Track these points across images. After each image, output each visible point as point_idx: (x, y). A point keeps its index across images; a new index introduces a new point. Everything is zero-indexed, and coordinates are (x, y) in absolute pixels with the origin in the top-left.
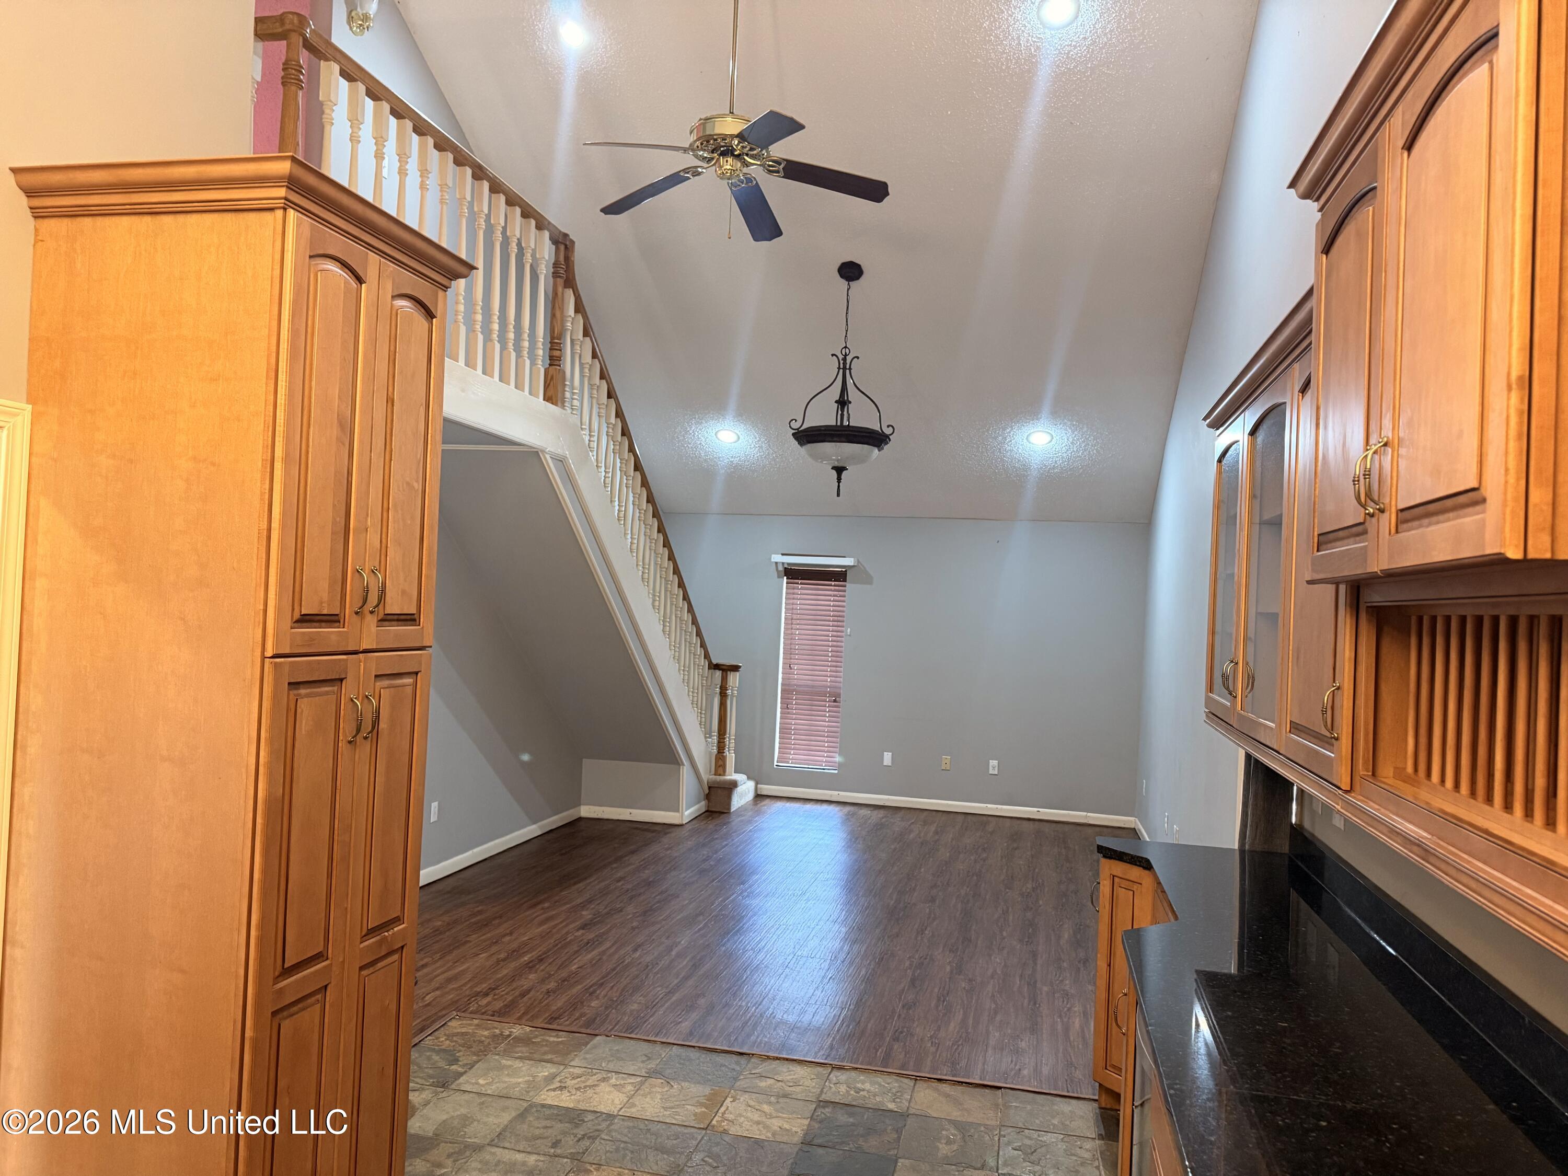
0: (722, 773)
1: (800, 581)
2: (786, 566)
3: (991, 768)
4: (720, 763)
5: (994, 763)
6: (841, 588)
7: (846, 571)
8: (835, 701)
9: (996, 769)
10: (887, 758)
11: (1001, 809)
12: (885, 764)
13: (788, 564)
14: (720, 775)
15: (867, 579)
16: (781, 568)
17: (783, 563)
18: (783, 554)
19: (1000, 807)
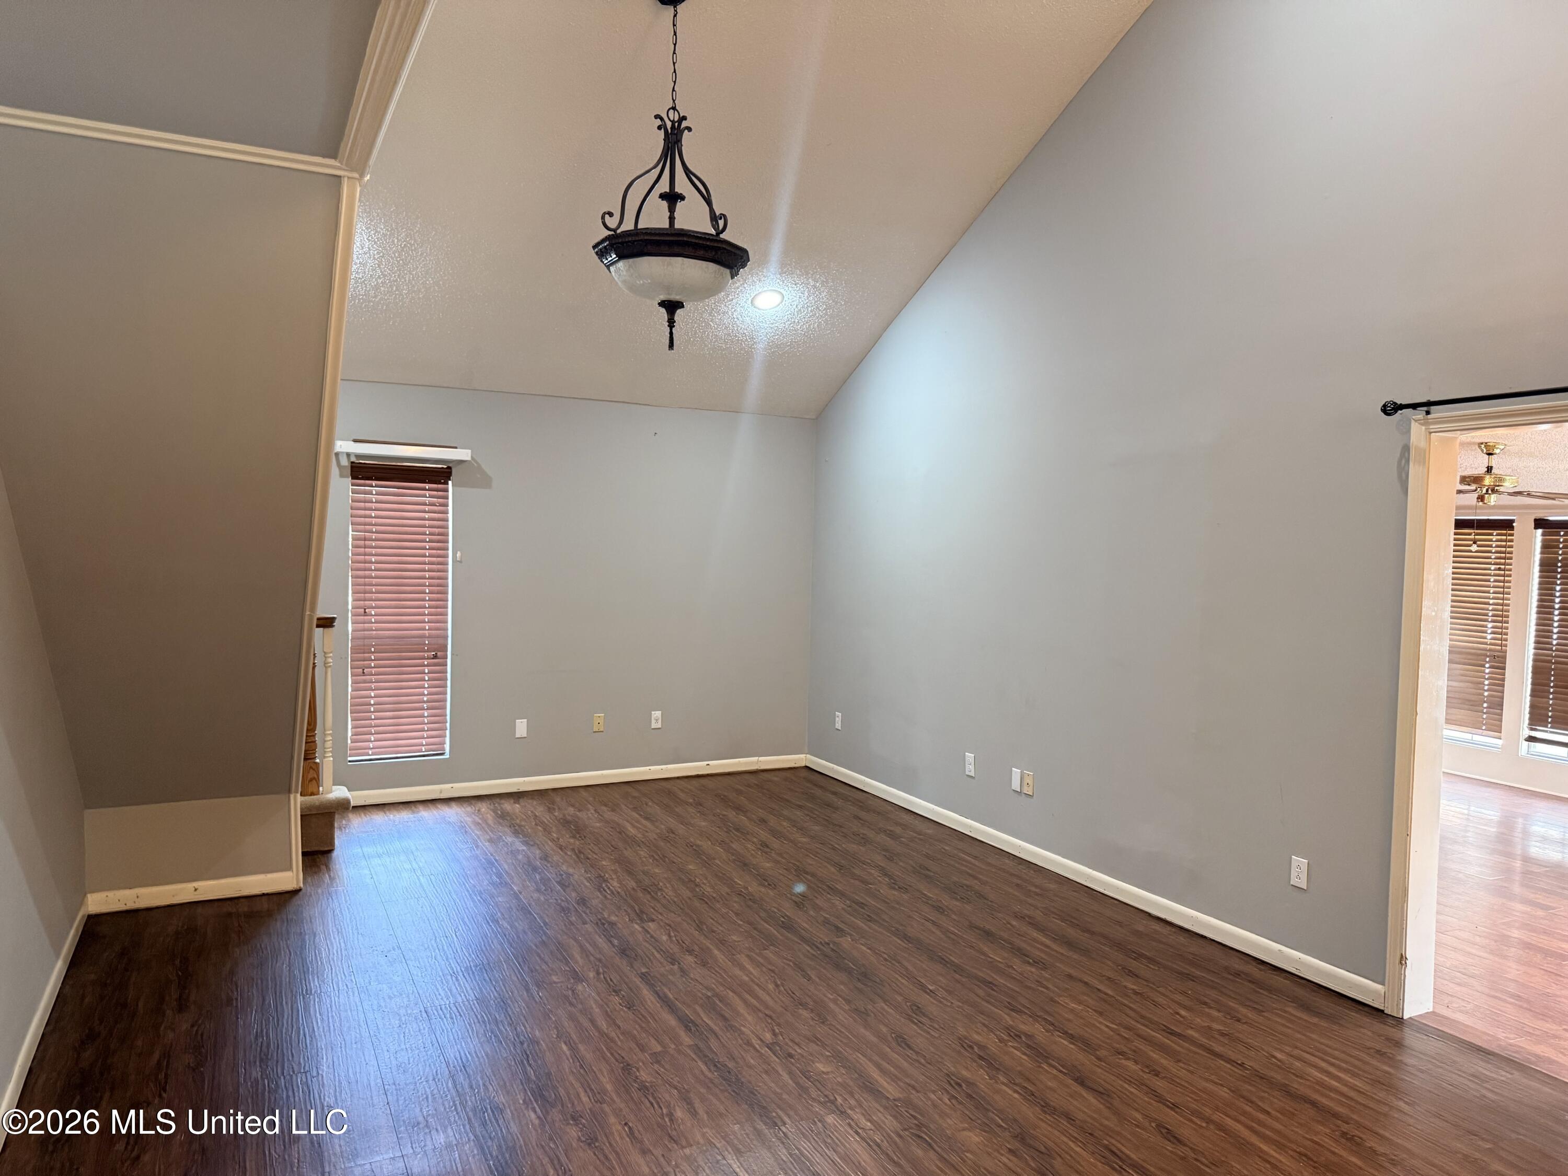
0: (315, 791)
1: (374, 483)
2: (353, 459)
3: (653, 721)
4: (312, 774)
5: (657, 714)
6: (440, 493)
7: (449, 468)
8: (435, 657)
9: (660, 721)
10: (521, 728)
11: (667, 770)
12: (518, 735)
13: (358, 456)
14: (312, 794)
15: (484, 481)
16: (345, 462)
17: (348, 455)
18: (355, 441)
19: (663, 767)
